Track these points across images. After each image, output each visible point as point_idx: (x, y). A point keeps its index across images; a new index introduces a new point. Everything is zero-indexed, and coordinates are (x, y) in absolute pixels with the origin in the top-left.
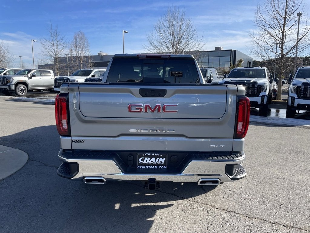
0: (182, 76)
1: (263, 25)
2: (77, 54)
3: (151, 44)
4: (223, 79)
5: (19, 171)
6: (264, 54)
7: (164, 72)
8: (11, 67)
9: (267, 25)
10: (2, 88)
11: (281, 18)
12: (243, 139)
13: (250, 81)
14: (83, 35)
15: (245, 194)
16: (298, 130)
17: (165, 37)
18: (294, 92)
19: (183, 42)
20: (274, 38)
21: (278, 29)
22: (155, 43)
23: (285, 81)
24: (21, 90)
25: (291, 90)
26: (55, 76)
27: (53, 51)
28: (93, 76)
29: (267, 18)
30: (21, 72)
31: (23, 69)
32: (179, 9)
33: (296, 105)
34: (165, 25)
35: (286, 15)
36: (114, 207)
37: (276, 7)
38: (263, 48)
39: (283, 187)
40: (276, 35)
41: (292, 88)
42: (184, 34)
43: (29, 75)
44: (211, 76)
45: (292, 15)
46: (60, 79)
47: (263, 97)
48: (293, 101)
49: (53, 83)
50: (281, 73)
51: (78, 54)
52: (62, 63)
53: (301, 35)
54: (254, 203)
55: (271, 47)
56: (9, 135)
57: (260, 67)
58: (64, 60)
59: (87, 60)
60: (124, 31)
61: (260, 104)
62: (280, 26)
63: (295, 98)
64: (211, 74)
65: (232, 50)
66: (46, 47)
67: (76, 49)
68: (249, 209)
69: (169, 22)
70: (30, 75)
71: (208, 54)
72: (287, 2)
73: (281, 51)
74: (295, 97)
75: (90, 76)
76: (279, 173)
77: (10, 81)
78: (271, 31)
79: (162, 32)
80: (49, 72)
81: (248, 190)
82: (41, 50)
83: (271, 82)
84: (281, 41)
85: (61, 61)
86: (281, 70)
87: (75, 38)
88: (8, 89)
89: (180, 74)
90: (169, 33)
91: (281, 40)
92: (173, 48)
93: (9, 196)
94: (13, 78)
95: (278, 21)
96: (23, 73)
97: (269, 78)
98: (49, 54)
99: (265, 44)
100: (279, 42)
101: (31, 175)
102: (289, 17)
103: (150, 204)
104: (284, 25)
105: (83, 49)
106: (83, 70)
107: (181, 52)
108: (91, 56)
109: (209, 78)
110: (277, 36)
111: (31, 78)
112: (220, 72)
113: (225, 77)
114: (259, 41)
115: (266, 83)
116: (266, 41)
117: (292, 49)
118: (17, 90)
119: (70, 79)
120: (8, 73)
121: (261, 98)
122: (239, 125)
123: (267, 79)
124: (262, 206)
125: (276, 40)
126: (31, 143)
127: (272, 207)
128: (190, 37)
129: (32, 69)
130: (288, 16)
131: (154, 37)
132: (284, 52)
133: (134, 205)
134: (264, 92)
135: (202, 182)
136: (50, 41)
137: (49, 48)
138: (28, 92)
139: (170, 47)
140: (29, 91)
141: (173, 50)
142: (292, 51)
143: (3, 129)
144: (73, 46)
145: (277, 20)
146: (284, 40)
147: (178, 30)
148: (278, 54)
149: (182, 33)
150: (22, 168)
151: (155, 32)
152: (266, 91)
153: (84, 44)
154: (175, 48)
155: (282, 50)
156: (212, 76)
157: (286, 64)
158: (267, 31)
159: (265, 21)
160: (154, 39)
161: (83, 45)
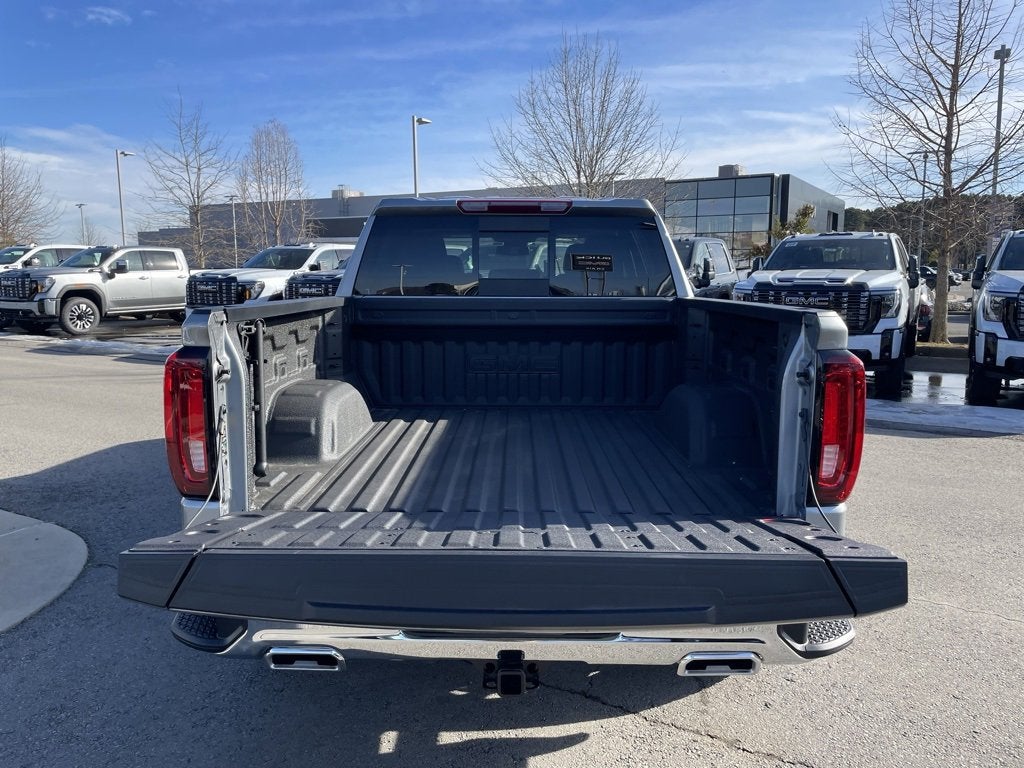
0: (609, 268)
1: (879, 92)
2: (264, 197)
3: (506, 159)
4: (749, 274)
5: (52, 604)
6: (885, 188)
7: (551, 250)
8: (48, 241)
9: (893, 92)
10: (17, 311)
11: (943, 68)
12: (842, 507)
13: (843, 280)
14: (283, 133)
15: (844, 692)
16: (1013, 450)
17: (552, 135)
18: (993, 316)
19: (613, 152)
20: (921, 133)
21: (933, 103)
22: (520, 155)
23: (955, 277)
24: (80, 318)
25: (984, 310)
26: (191, 267)
27: (185, 186)
28: (313, 268)
29: (895, 69)
30: (79, 258)
31: (86, 247)
32: (597, 44)
33: (1001, 361)
34: (554, 96)
35: (957, 58)
36: (377, 744)
37: (926, 30)
38: (883, 168)
39: (976, 665)
40: (925, 125)
41: (988, 304)
42: (616, 127)
43: (106, 267)
44: (707, 264)
45: (980, 56)
46: (206, 280)
47: (887, 335)
48: (992, 349)
49: (183, 292)
50: (943, 253)
51: (267, 195)
52: (214, 226)
53: (1011, 125)
54: (880, 730)
55: (909, 165)
56: (30, 472)
57: (875, 234)
58: (220, 213)
59: (294, 214)
60: (416, 119)
61: (878, 358)
62: (940, 95)
63: (998, 338)
64: (707, 256)
65: (777, 175)
66: (162, 172)
67: (259, 180)
68: (862, 751)
69: (565, 85)
70: (110, 266)
71: (697, 188)
72: (961, 15)
73: (945, 175)
74: (999, 335)
75: (305, 269)
76: (958, 612)
77: (42, 287)
78: (907, 109)
79: (543, 120)
80: (172, 256)
81: (854, 677)
82: (147, 183)
83: (913, 284)
84: (943, 145)
85: (211, 219)
86: (944, 239)
87: (257, 144)
88: (38, 314)
89: (604, 263)
90: (564, 122)
91: (944, 141)
92: (579, 173)
93: (12, 699)
94: (54, 277)
95: (933, 79)
96: (85, 260)
97: (908, 269)
98: (171, 195)
99: (889, 153)
100: (936, 148)
101: (92, 621)
102: (969, 64)
103: (503, 734)
104: (954, 90)
105: (283, 180)
106: (283, 247)
107: (607, 186)
108: (309, 201)
109: (701, 272)
110: (929, 128)
111: (111, 276)
112: (735, 247)
113: (756, 268)
114: (868, 146)
115: (898, 287)
116: (894, 144)
117: (980, 171)
118: (67, 316)
119: (239, 279)
120: (36, 261)
121: (882, 339)
122: (825, 456)
123: (902, 273)
124: (908, 738)
125: (926, 141)
126: (101, 503)
127: (944, 743)
128: (636, 136)
129: (115, 246)
130: (968, 58)
131: (517, 135)
132: (954, 181)
133: (447, 738)
134: (892, 317)
135: (691, 666)
136: (177, 155)
137: (172, 176)
138: (101, 321)
139: (567, 167)
140: (106, 319)
141: (579, 177)
142: (981, 179)
143: (12, 453)
144: (250, 170)
145: (930, 74)
146: (954, 139)
147: (596, 113)
148: (934, 188)
149: (608, 120)
150: (64, 593)
151: (521, 119)
152: (897, 316)
153: (286, 162)
154: (585, 172)
155: (947, 174)
156: (711, 265)
157: (962, 221)
158: (895, 110)
159: (887, 78)
160: (514, 141)
161: (282, 166)
